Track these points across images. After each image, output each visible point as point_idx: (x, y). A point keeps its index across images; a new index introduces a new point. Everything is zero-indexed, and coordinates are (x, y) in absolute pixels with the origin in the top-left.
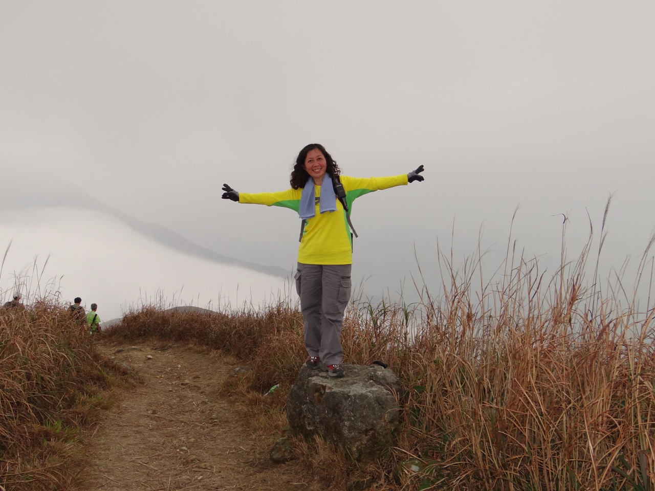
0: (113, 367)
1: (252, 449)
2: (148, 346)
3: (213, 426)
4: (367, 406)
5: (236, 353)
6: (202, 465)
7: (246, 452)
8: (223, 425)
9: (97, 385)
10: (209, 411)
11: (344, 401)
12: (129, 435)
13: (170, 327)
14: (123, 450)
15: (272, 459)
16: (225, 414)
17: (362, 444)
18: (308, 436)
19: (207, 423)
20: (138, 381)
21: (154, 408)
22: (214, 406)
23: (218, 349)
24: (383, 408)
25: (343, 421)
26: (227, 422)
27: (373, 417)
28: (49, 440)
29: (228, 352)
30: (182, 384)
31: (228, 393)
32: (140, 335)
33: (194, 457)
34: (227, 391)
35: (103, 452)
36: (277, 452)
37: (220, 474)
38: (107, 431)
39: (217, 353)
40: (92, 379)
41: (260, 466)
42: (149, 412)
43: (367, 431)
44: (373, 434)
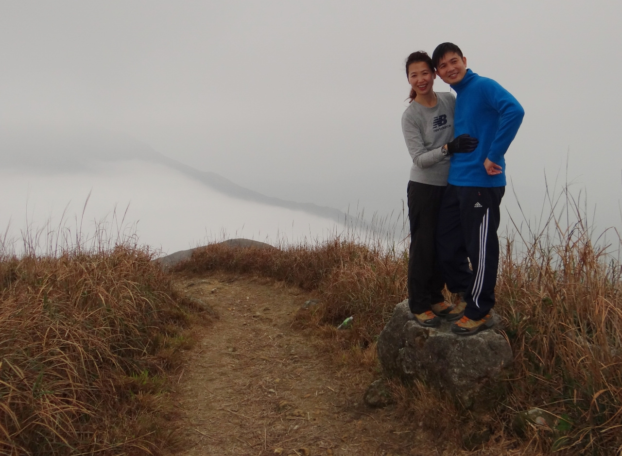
0: (190, 305)
1: (342, 389)
2: (216, 279)
3: (294, 363)
4: (479, 352)
5: (299, 283)
6: (296, 412)
7: (336, 393)
8: (304, 361)
9: (177, 324)
10: (286, 346)
11: (451, 346)
12: (214, 377)
13: (234, 261)
14: (211, 396)
15: (366, 402)
16: (303, 349)
17: (474, 392)
18: (407, 380)
19: (288, 359)
20: (214, 316)
21: (233, 344)
22: (290, 340)
23: (280, 280)
24: (496, 353)
25: (452, 367)
26: (306, 357)
27: (486, 363)
28: (137, 393)
29: (290, 283)
30: (254, 317)
31: (301, 326)
32: (208, 269)
33: (285, 402)
34: (299, 323)
35: (191, 400)
36: (373, 396)
37: (315, 422)
38: (193, 374)
39: (280, 284)
40: (172, 318)
41: (356, 411)
42: (230, 350)
43: (479, 379)
44: (487, 381)
